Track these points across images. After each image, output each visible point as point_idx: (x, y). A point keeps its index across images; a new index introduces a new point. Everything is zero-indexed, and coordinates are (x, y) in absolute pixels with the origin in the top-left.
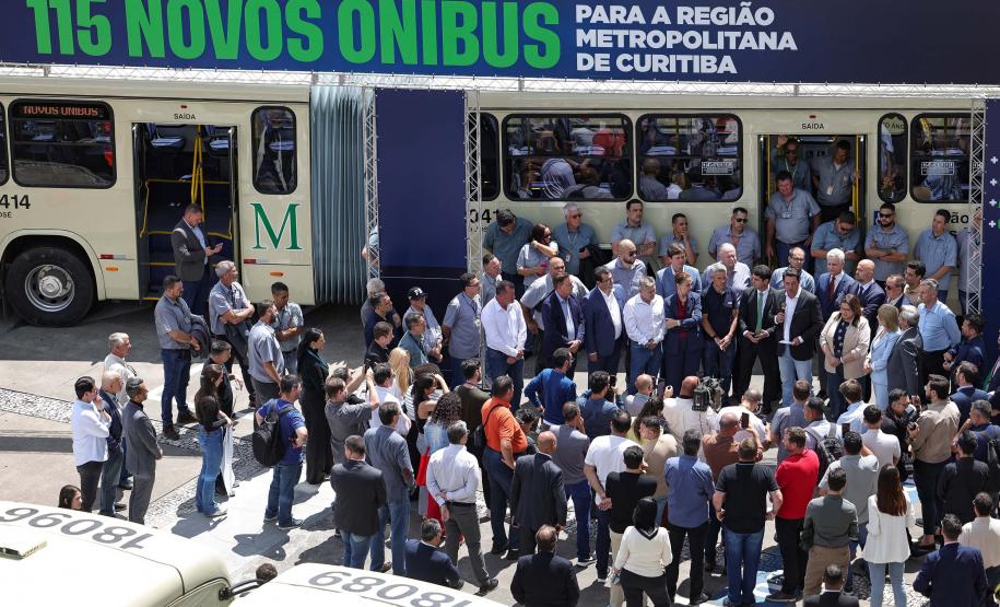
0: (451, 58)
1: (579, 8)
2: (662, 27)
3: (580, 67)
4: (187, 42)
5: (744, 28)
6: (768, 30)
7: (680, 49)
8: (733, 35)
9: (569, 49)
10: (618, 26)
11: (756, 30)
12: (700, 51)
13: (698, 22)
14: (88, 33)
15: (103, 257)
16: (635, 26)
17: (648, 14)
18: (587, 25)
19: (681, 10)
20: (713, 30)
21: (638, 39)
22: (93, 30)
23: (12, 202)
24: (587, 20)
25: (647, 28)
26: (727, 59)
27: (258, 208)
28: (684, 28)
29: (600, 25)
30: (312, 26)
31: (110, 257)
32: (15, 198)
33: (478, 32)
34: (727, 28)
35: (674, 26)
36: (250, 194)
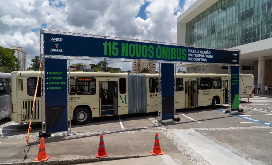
0: (172, 58)
1: (189, 50)
2: (199, 54)
3: (189, 60)
4: (132, 53)
5: (208, 54)
6: (210, 55)
7: (200, 57)
8: (206, 55)
9: (188, 57)
10: (193, 53)
11: (209, 54)
12: (203, 58)
13: (203, 53)
14: (114, 51)
15: (93, 108)
16: (195, 53)
17: (197, 52)
18: (190, 53)
19: (201, 51)
20: (204, 54)
21: (196, 55)
22: (115, 50)
23: (76, 98)
24: (190, 52)
25: (197, 54)
26: (206, 59)
27: (120, 96)
28: (201, 54)
29: (191, 53)
30: (152, 51)
31: (94, 108)
32: (77, 98)
33: (176, 53)
34: (206, 54)
35: (200, 54)
36: (119, 94)
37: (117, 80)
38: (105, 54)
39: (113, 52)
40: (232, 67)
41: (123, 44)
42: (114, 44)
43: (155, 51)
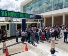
0: (25, 17)
1: (30, 15)
3: (30, 18)
6: (35, 16)
19: (33, 15)
26: (34, 18)
36: (7, 30)
37: (6, 25)
38: (2, 15)
39: (5, 15)
40: (41, 20)
41: (9, 12)
42: (5, 12)
43: (20, 15)
